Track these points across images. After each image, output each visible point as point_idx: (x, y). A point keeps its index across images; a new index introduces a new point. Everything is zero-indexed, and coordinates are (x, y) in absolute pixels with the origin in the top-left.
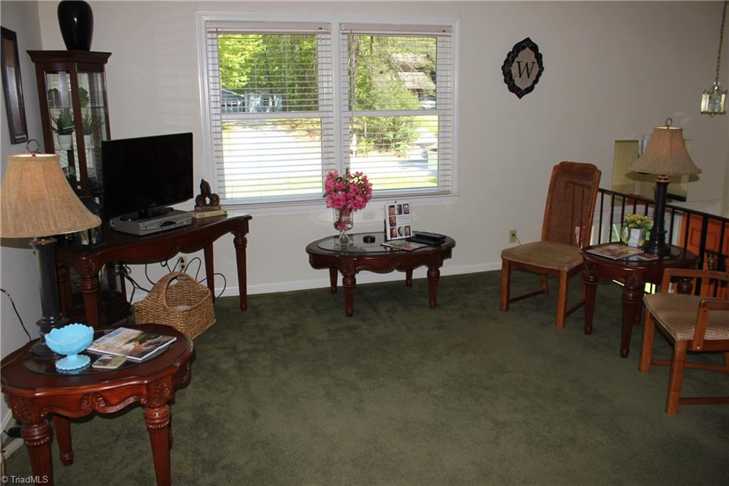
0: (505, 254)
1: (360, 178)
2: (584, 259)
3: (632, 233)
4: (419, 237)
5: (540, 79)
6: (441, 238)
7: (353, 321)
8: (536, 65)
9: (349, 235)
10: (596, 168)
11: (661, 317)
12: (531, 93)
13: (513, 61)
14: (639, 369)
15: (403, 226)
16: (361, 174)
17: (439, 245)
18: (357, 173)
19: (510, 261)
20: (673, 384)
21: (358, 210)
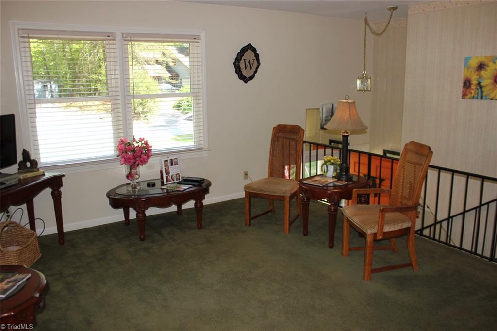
0: (246, 188)
1: (143, 142)
2: (300, 187)
3: (329, 168)
4: (186, 181)
5: (258, 70)
6: (201, 180)
7: (146, 244)
8: (255, 61)
9: (137, 183)
10: (301, 127)
11: (356, 221)
12: (253, 79)
13: (241, 59)
14: (342, 254)
15: (175, 174)
16: (143, 139)
17: (200, 185)
18: (140, 138)
19: (250, 192)
20: (367, 261)
21: (143, 165)
